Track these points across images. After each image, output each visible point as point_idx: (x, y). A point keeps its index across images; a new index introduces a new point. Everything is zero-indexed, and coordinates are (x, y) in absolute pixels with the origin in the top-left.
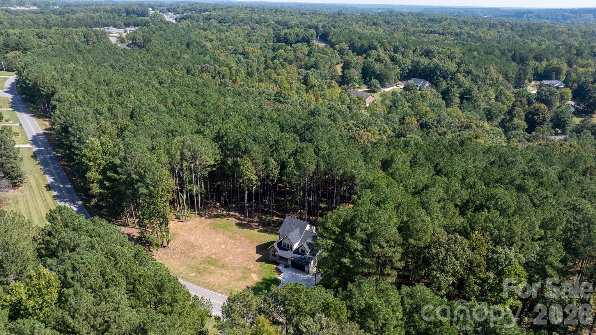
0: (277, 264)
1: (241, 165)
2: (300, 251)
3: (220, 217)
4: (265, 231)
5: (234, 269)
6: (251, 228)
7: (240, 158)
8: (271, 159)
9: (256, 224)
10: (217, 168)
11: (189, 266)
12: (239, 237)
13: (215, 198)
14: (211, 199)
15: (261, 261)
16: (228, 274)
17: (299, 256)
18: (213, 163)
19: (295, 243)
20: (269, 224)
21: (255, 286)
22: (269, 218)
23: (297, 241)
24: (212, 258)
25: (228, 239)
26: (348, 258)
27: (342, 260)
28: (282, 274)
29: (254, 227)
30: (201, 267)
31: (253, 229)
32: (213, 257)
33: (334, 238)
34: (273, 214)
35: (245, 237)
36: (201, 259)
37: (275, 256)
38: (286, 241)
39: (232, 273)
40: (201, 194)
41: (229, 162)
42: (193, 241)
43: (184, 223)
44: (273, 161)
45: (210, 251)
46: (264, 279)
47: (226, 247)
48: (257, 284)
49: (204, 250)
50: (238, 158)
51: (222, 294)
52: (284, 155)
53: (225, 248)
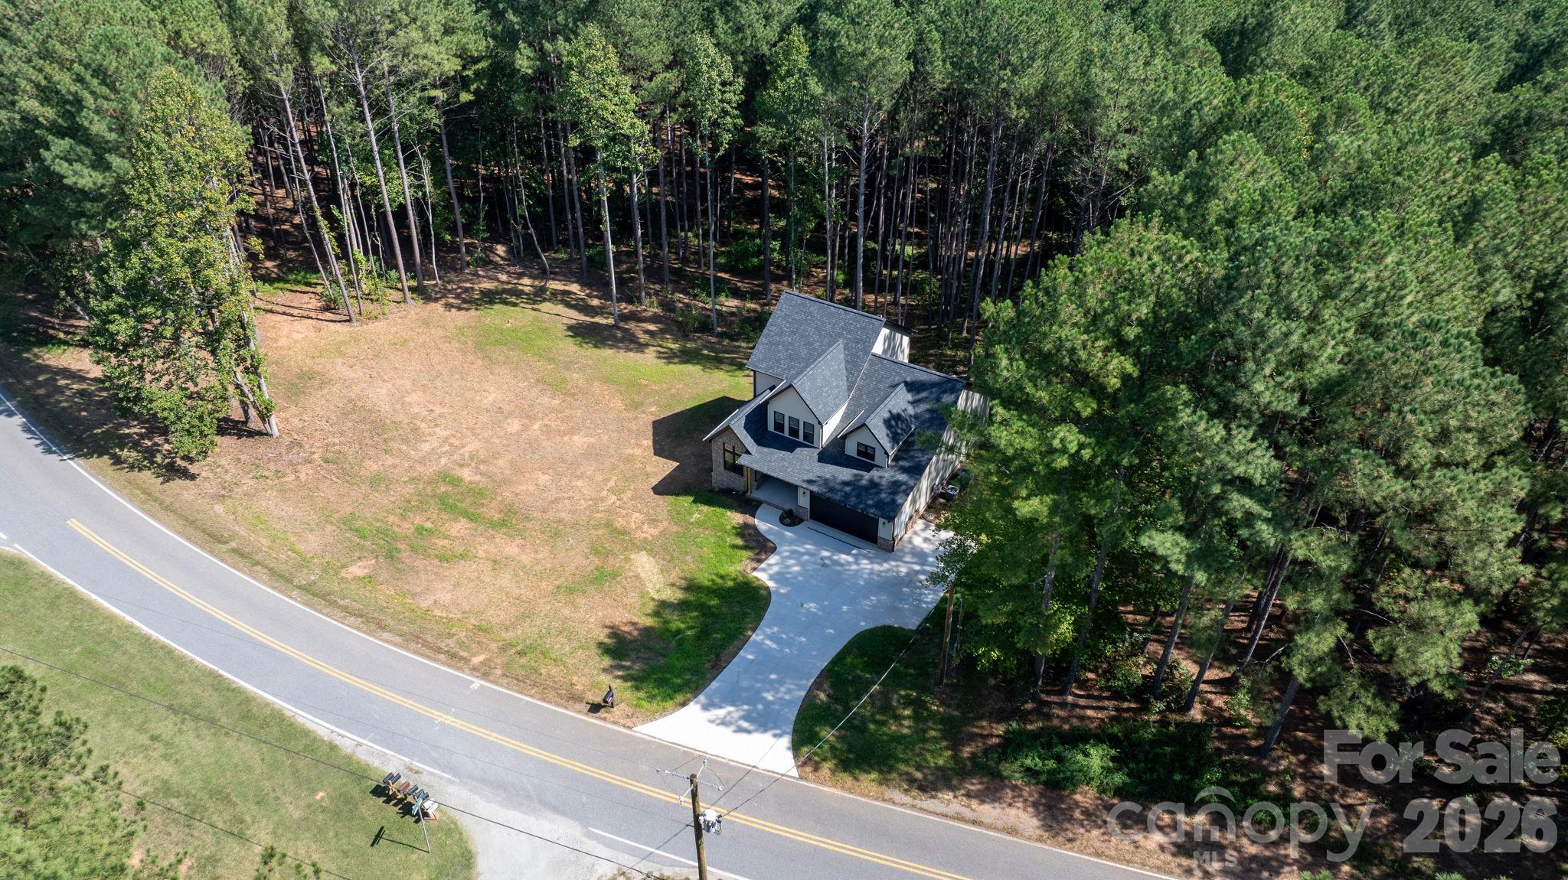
0: (749, 506)
1: (570, 67)
2: (851, 449)
3: (505, 302)
4: (687, 357)
5: (555, 533)
6: (631, 342)
7: (568, 40)
8: (704, 43)
9: (652, 327)
10: (476, 93)
11: (348, 523)
12: (581, 383)
13: (482, 225)
14: (468, 230)
15: (677, 494)
16: (526, 559)
17: (845, 474)
18: (451, 66)
19: (829, 416)
20: (705, 327)
21: (649, 622)
22: (703, 303)
23: (838, 407)
24: (456, 482)
25: (535, 391)
26: (1179, 529)
27: (1144, 541)
28: (773, 559)
29: (643, 338)
30: (407, 528)
31: (641, 347)
32: (466, 474)
33: (1086, 413)
34: (720, 287)
35: (606, 380)
36: (411, 489)
37: (738, 469)
38: (785, 407)
39: (544, 553)
40: (420, 205)
41: (524, 61)
42: (385, 408)
43: (356, 328)
44: (712, 51)
45: (455, 448)
46: (691, 587)
47: (525, 428)
48: (656, 614)
49: (426, 447)
50: (560, 39)
51: (485, 676)
52: (759, 27)
53: (519, 434)
